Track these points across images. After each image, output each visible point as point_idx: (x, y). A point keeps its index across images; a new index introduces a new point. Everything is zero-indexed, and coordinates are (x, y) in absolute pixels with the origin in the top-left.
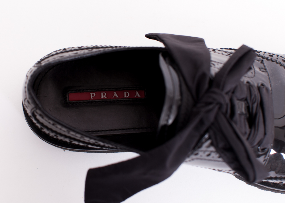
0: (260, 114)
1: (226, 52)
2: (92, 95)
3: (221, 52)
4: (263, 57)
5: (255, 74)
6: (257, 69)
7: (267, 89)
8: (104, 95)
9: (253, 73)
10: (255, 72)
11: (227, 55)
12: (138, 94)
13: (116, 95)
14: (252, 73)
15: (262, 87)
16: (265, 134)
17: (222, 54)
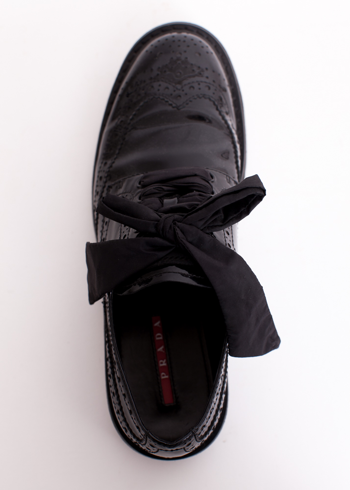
0: (175, 182)
1: (103, 227)
2: (164, 376)
3: (103, 233)
4: (104, 187)
5: (127, 193)
6: (121, 191)
7: (145, 177)
8: (162, 363)
9: (126, 194)
10: (125, 193)
11: (108, 226)
12: (157, 324)
13: (161, 349)
14: (127, 196)
15: (142, 183)
16: (196, 175)
17: (107, 230)
